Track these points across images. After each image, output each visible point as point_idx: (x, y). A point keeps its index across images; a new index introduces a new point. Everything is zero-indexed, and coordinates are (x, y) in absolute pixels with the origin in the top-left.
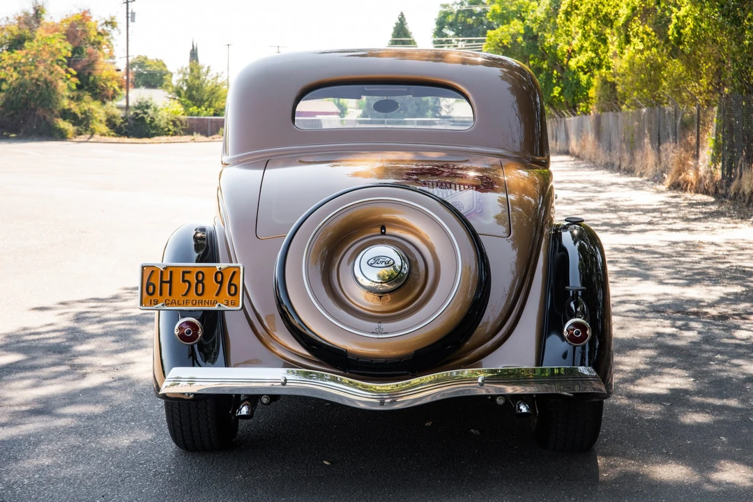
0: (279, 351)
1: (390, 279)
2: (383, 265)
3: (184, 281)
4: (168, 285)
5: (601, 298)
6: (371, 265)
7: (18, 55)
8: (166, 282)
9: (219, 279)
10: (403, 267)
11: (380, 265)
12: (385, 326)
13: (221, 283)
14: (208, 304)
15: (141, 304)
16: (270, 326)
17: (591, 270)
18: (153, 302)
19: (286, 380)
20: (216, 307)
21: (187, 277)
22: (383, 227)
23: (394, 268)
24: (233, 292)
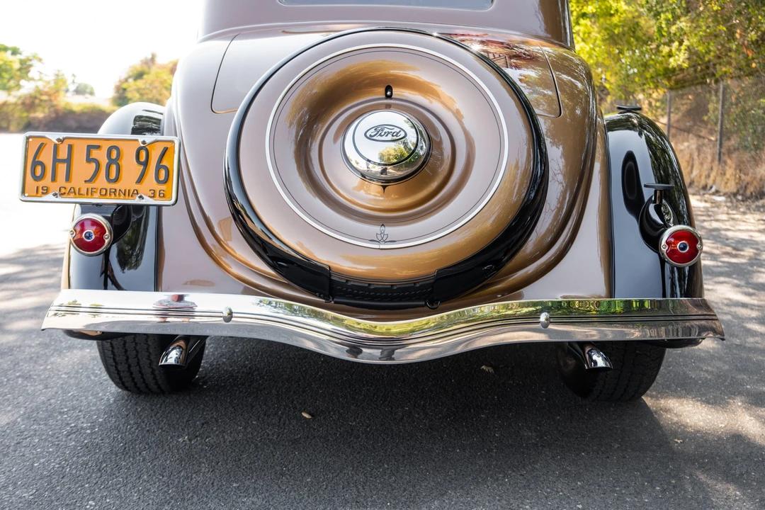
0: (235, 270)
1: (400, 162)
2: (390, 137)
3: (89, 160)
4: (65, 165)
5: (685, 210)
6: (371, 138)
7: (140, 83)
8: (62, 161)
9: (143, 158)
10: (420, 145)
11: (384, 138)
12: (391, 230)
13: (146, 164)
14: (125, 195)
15: (23, 192)
16: (223, 234)
17: (666, 170)
18: (40, 190)
19: (231, 313)
20: (136, 201)
21: (95, 154)
22: (389, 88)
23: (405, 144)
24: (162, 177)
